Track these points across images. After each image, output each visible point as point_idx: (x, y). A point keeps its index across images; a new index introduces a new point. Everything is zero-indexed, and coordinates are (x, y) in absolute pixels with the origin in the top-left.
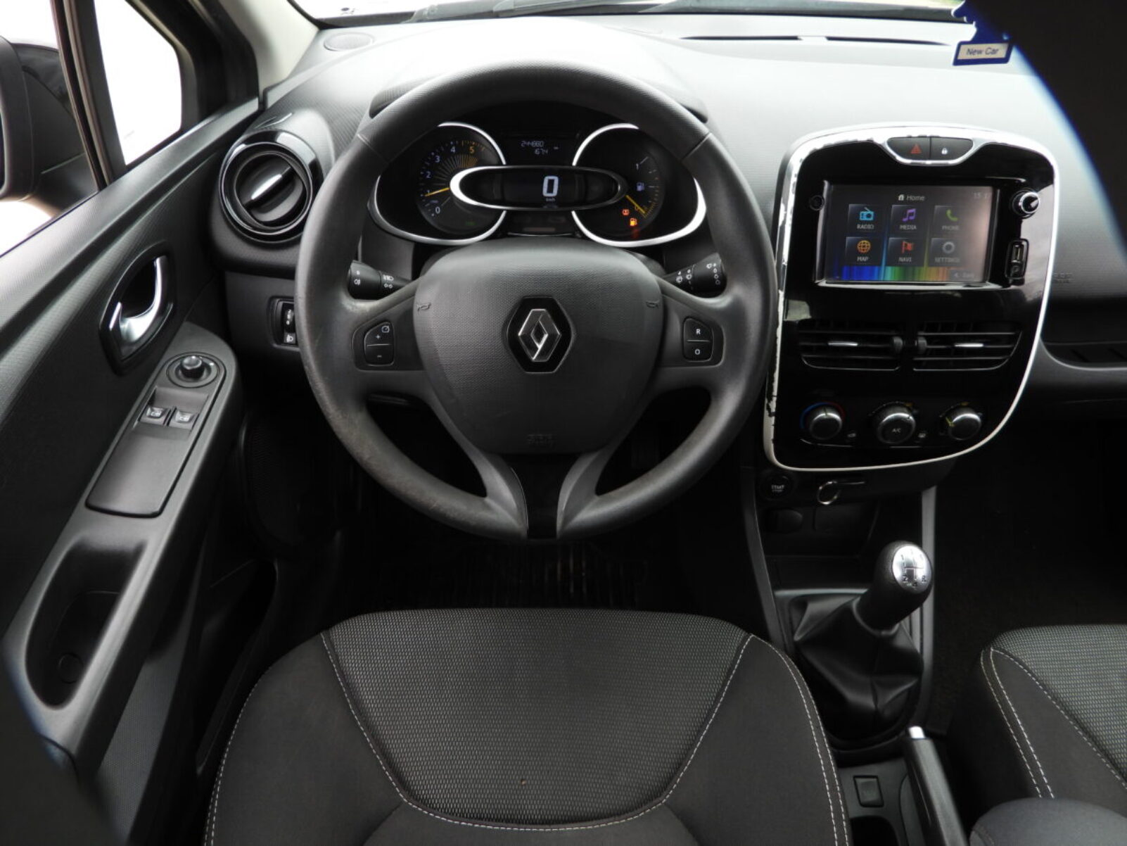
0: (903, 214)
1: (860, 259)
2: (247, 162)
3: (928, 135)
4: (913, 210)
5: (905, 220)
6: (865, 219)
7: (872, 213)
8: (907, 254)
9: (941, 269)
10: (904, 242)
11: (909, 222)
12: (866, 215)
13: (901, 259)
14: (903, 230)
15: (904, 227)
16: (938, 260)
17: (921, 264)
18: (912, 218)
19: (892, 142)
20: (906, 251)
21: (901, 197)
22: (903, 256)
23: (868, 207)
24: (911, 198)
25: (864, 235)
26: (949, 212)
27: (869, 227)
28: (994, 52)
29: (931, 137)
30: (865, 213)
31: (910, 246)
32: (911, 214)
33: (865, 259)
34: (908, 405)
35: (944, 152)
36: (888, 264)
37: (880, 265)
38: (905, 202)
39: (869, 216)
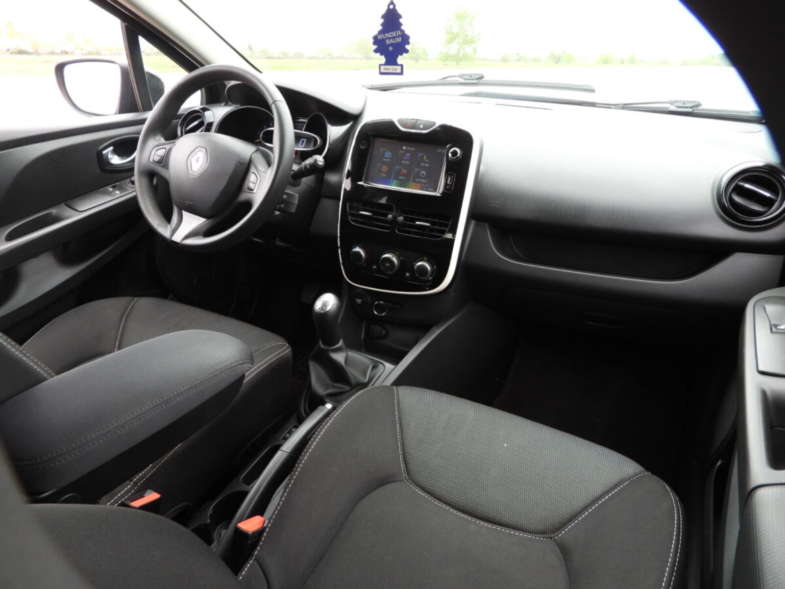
0: (404, 155)
1: (382, 175)
2: (192, 116)
3: (416, 119)
4: (409, 155)
5: (404, 159)
6: (387, 156)
7: (390, 154)
8: (403, 175)
9: (418, 185)
10: (403, 169)
11: (406, 160)
12: (388, 154)
13: (400, 177)
14: (403, 163)
15: (404, 162)
16: (417, 180)
17: (409, 181)
18: (408, 158)
19: (400, 121)
20: (403, 174)
21: (404, 148)
22: (401, 176)
23: (390, 151)
24: (408, 148)
25: (385, 163)
26: (425, 157)
27: (389, 160)
28: (396, 70)
29: (417, 120)
30: (387, 153)
31: (405, 171)
32: (407, 156)
33: (384, 175)
34: (398, 253)
35: (421, 127)
36: (394, 179)
37: (390, 178)
38: (406, 150)
39: (389, 155)
